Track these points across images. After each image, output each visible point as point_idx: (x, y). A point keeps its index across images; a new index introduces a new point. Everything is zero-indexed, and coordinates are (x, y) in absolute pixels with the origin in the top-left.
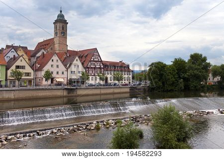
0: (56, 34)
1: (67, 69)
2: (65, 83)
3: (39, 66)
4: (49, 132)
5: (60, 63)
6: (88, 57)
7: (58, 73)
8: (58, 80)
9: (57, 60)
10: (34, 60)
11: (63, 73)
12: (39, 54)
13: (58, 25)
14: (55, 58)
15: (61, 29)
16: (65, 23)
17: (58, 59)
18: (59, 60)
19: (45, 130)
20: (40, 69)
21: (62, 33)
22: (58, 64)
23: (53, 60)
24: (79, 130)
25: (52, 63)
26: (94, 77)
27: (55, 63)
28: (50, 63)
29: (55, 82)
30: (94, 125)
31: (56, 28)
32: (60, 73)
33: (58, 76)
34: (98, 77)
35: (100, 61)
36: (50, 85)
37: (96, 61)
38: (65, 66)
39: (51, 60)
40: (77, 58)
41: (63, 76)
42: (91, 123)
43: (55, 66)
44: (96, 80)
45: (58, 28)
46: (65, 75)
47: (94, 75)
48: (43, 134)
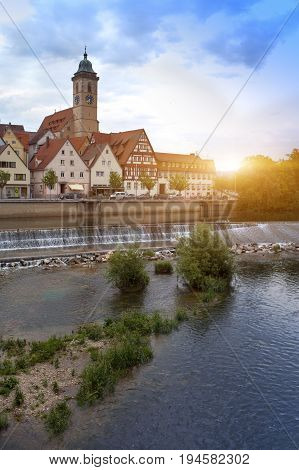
0: (76, 99)
1: (90, 168)
2: (86, 192)
3: (39, 162)
4: (39, 262)
5: (76, 157)
6: (128, 144)
7: (72, 174)
8: (73, 187)
9: (72, 152)
10: (33, 150)
11: (82, 175)
12: (43, 141)
13: (80, 82)
14: (68, 147)
15: (86, 90)
16: (94, 77)
17: (72, 149)
18: (74, 152)
19: (33, 259)
20: (41, 168)
21: (87, 98)
22: (72, 158)
23: (63, 152)
24: (82, 261)
25: (63, 157)
26: (133, 183)
27: (67, 157)
28: (59, 156)
29: (67, 191)
30: (107, 256)
31: (76, 88)
32: (77, 174)
33: (73, 180)
34: (139, 183)
35: (150, 154)
36: (59, 196)
37: (143, 154)
38: (86, 161)
39: (61, 152)
40: (107, 147)
41: (81, 180)
42: (104, 254)
43: (67, 163)
44: (136, 187)
45: (80, 89)
46: (85, 179)
47: (133, 179)
48: (29, 264)
